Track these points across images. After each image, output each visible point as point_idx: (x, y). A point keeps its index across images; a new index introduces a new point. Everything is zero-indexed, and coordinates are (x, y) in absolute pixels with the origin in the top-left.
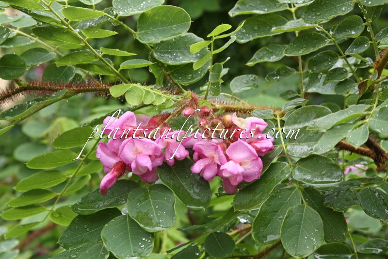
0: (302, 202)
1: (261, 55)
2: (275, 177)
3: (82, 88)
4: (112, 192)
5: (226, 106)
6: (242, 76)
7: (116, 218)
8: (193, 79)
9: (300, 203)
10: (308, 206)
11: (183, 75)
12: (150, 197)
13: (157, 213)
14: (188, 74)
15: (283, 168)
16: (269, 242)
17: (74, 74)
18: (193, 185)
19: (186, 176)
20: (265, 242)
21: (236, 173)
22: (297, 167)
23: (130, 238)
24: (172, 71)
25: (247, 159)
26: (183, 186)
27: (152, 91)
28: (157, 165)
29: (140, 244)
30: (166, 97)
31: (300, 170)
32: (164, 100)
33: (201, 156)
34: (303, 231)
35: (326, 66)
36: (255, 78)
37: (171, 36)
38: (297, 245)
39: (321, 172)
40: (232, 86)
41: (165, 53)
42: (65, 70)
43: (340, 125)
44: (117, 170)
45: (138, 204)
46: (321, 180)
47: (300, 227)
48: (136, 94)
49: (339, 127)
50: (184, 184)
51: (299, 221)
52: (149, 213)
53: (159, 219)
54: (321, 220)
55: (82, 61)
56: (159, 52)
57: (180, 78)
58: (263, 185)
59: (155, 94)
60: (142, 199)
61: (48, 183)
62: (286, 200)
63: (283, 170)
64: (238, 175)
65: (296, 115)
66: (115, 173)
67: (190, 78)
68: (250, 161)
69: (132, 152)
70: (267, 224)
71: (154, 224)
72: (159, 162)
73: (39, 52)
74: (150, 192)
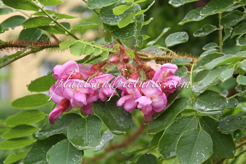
0: (199, 127)
1: (191, 16)
2: (180, 108)
3: (45, 45)
4: (63, 123)
5: (157, 56)
6: (175, 33)
7: (61, 141)
8: (130, 36)
9: (197, 128)
10: (202, 130)
11: (122, 33)
12: (86, 125)
13: (88, 136)
14: (126, 32)
15: (187, 101)
16: (171, 157)
17: (41, 35)
18: (120, 116)
19: (115, 110)
20: (167, 157)
21: (145, 104)
22: (197, 101)
23: (68, 156)
24: (114, 30)
25: (155, 94)
26: (112, 117)
27: (92, 45)
28: (93, 101)
29: (73, 159)
30: (103, 50)
31: (199, 103)
32: (101, 52)
33: (126, 94)
34: (196, 148)
35: (234, 23)
36: (185, 35)
37: (110, 3)
38: (189, 159)
39: (213, 103)
40: (167, 41)
41: (109, 16)
42: (35, 32)
43: (221, 66)
44: (62, 105)
45: (77, 130)
46: (211, 110)
47: (194, 145)
48: (79, 48)
49: (220, 67)
50: (113, 115)
51: (193, 141)
52: (82, 137)
53: (88, 141)
54: (211, 140)
55: (41, 24)
56: (104, 16)
57: (120, 35)
58: (171, 114)
59: (94, 47)
60: (80, 126)
61: (31, 120)
62: (186, 126)
63: (187, 103)
64: (147, 106)
65: (203, 61)
66: (61, 107)
67: (127, 35)
68: (157, 96)
69: (72, 91)
70: (171, 144)
71: (84, 144)
72: (95, 99)
73: (18, 19)
74: (87, 121)
